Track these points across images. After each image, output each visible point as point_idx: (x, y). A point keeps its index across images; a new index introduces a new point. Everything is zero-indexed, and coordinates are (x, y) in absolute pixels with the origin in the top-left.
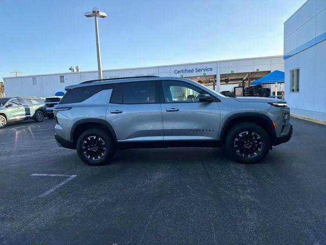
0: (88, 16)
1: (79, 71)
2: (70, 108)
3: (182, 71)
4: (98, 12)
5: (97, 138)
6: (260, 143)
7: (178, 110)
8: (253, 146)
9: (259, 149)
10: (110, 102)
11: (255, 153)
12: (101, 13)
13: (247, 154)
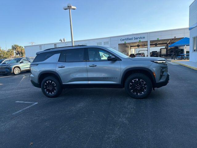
0: (65, 9)
1: (65, 41)
2: (37, 65)
3: (126, 39)
4: (71, 6)
5: (52, 82)
6: (145, 86)
7: (96, 66)
8: (142, 88)
9: (145, 90)
10: (59, 61)
11: (142, 93)
12: (73, 7)
13: (137, 93)
